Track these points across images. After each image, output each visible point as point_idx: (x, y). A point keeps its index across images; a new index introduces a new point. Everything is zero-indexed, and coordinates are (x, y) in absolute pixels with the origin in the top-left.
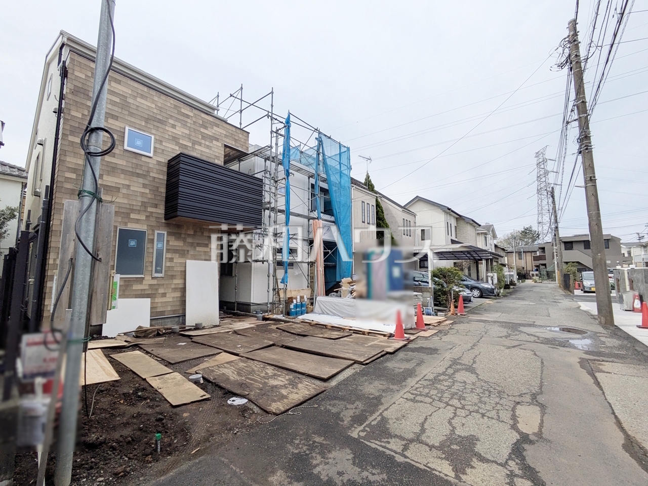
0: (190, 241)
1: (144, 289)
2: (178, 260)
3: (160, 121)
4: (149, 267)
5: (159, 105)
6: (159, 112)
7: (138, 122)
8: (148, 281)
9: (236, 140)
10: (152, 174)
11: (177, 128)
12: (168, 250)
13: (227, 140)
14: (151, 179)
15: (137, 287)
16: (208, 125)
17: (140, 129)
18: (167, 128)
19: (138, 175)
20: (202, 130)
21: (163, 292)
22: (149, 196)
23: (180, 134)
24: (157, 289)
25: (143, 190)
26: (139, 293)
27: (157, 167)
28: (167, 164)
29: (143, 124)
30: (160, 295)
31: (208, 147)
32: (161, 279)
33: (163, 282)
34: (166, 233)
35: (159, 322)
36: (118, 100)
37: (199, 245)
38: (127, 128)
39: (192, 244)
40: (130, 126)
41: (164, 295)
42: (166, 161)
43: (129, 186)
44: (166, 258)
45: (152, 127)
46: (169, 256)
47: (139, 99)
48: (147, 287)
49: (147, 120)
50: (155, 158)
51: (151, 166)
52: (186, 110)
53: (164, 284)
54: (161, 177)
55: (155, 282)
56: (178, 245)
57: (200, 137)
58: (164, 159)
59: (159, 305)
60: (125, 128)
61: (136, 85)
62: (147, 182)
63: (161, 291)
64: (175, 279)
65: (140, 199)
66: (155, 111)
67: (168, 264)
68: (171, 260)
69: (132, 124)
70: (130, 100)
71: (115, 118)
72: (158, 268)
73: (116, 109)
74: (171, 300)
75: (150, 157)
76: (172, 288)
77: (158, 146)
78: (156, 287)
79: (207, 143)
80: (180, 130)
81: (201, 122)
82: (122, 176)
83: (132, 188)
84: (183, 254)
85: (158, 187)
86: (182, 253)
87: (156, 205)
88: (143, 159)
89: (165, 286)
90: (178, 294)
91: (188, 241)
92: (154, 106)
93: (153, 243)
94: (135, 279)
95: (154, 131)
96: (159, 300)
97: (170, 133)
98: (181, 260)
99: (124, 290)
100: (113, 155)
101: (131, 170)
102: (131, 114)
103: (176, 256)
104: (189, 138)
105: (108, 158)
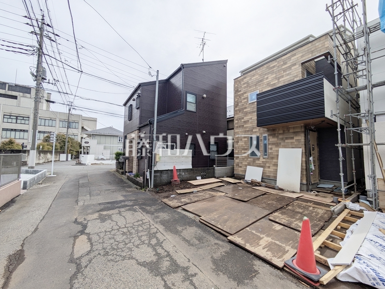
0: (281, 137)
3: (261, 81)
7: (253, 88)
8: (262, 160)
13: (303, 59)
15: (257, 162)
16: (287, 61)
17: (253, 91)
24: (265, 164)
26: (258, 165)
30: (267, 167)
33: (268, 160)
34: (267, 135)
37: (287, 138)
38: (249, 94)
39: (282, 139)
40: (250, 92)
41: (269, 167)
44: (268, 148)
46: (270, 147)
47: (252, 78)
48: (261, 163)
49: (256, 85)
53: (268, 162)
55: (264, 160)
56: (274, 140)
59: (267, 172)
63: (267, 165)
64: (274, 159)
66: (259, 78)
67: (270, 151)
68: (271, 149)
70: (249, 82)
72: (265, 153)
74: (273, 170)
76: (273, 164)
80: (270, 78)
86: (277, 144)
90: (275, 168)
92: (258, 76)
93: (262, 141)
94: (256, 158)
96: (267, 169)
97: (266, 83)
98: (276, 149)
99: (253, 163)
100: (246, 108)
101: (252, 111)
102: (250, 87)
103: (273, 147)
104: (276, 78)
105: (245, 110)
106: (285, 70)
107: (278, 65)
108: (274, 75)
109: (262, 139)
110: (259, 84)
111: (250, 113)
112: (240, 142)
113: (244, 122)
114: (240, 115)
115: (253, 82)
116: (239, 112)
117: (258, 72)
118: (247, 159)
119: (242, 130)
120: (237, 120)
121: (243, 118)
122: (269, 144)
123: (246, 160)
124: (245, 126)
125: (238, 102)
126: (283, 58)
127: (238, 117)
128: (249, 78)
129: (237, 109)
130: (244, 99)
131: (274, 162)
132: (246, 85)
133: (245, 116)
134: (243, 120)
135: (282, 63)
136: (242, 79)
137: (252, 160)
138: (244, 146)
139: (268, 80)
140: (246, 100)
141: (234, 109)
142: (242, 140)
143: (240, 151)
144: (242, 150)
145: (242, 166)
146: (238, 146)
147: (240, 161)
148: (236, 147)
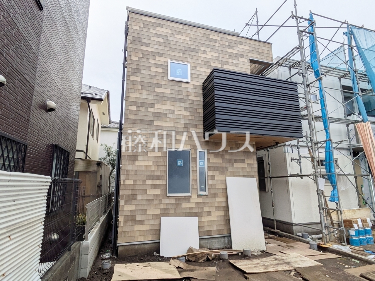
0: (228, 158)
1: (192, 208)
2: (219, 177)
3: (194, 50)
4: (194, 185)
5: (192, 36)
6: (192, 43)
7: (177, 54)
8: (195, 199)
9: (260, 53)
10: (191, 98)
11: (208, 53)
12: (209, 168)
13: (252, 55)
14: (191, 102)
15: (185, 205)
16: (233, 45)
17: (179, 60)
18: (200, 55)
19: (180, 100)
20: (229, 50)
21: (208, 211)
22: (190, 118)
23: (210, 57)
24: (202, 208)
25: (185, 113)
26: (188, 211)
27: (194, 91)
28: (202, 87)
29: (181, 55)
30: (206, 214)
31: (235, 65)
32: (205, 197)
33: (207, 200)
34: (206, 151)
35: (206, 241)
36: (161, 40)
37: (236, 161)
38: (169, 61)
39: (230, 161)
40: (171, 59)
41: (209, 214)
42: (202, 84)
43: (174, 111)
44: (208, 176)
45: (188, 56)
46: (211, 173)
47: (176, 36)
48: (193, 206)
49: (184, 51)
50: (192, 83)
51: (189, 90)
52: (214, 36)
54: (198, 99)
55: (200, 200)
56: (217, 162)
57: (228, 57)
58: (199, 82)
59: (206, 224)
60: (168, 62)
61: (174, 25)
62: (187, 106)
63: (206, 209)
64: (218, 197)
65: (183, 121)
66: (189, 42)
67: (211, 182)
68: (213, 177)
69: (173, 58)
70: (170, 38)
71: (160, 55)
72: (202, 186)
73: (161, 48)
74: (216, 219)
75: (188, 83)
76: (216, 207)
77: (193, 72)
78: (202, 205)
79: (234, 61)
80: (210, 55)
81: (227, 44)
82: (168, 103)
83: (176, 112)
84: (223, 171)
85: (196, 109)
86: (221, 170)
87: (196, 125)
88: (183, 85)
89: (209, 204)
90: (221, 213)
91: (226, 158)
92: (188, 39)
93: (196, 161)
94: (184, 197)
95: (189, 60)
96: (205, 219)
98: (222, 178)
99: (175, 209)
100: (160, 86)
101: (174, 96)
102: (172, 49)
103: (217, 173)
105: (157, 90)
106: (231, 56)
109: (196, 158)
110: (191, 53)
111: (169, 99)
112: (140, 158)
113: (156, 114)
114: (145, 97)
115: (177, 44)
116: (142, 89)
118: (160, 200)
121: (152, 106)
123: (156, 204)
124: (155, 124)
130: (157, 65)
131: (218, 202)
133: (158, 101)
137: (173, 201)
138: (153, 168)
139: (206, 56)
140: (161, 70)
142: (148, 155)
143: (140, 180)
144: (147, 179)
145: (144, 221)
146: (136, 169)
147: (140, 208)
148: (128, 171)
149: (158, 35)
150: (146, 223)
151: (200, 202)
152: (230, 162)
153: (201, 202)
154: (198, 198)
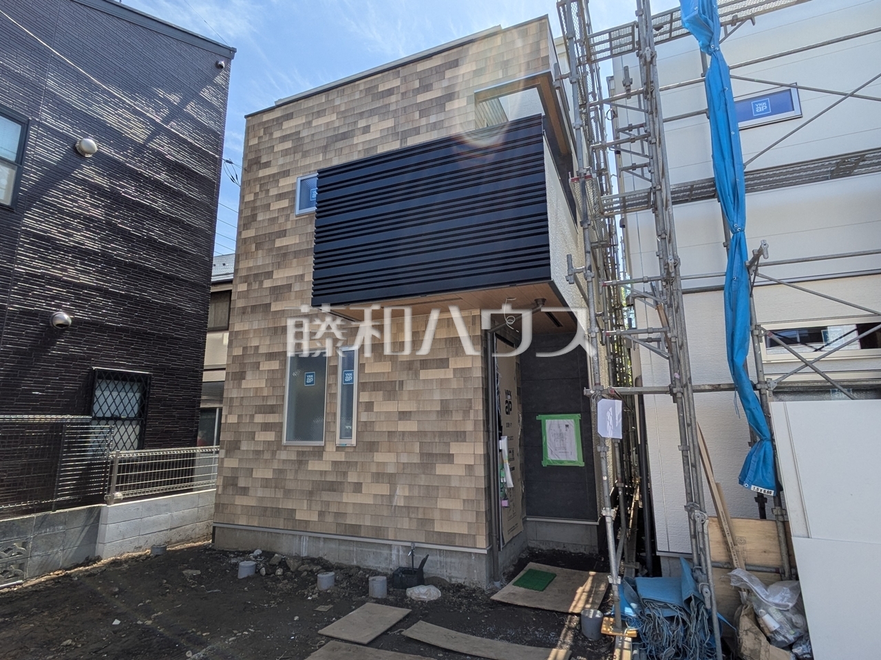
1: (326, 471)
2: (382, 406)
4: (331, 424)
5: (343, 109)
6: (342, 122)
8: (331, 455)
9: (506, 64)
11: (372, 128)
15: (314, 465)
16: (433, 79)
18: (356, 141)
20: (421, 98)
21: (356, 481)
23: (378, 135)
24: (345, 474)
26: (317, 477)
29: (320, 158)
30: (352, 488)
31: (434, 126)
32: (351, 450)
33: (355, 457)
34: (357, 349)
38: (299, 180)
39: (410, 366)
40: (303, 174)
41: (358, 487)
43: (302, 276)
44: (358, 403)
45: (332, 155)
46: (365, 397)
47: (315, 123)
48: (328, 467)
49: (326, 148)
53: (356, 463)
55: (341, 457)
56: (380, 371)
57: (417, 115)
59: (350, 510)
60: (297, 182)
63: (352, 478)
64: (377, 451)
66: (337, 124)
67: (364, 417)
69: (305, 170)
70: (304, 133)
71: (286, 174)
72: (347, 427)
73: (288, 159)
74: (371, 501)
76: (373, 474)
78: (344, 468)
79: (433, 119)
80: (377, 130)
82: (295, 262)
83: (306, 278)
84: (392, 391)
86: (389, 388)
89: (359, 468)
90: (383, 489)
91: (400, 359)
92: (334, 117)
93: (336, 374)
94: (311, 449)
96: (348, 498)
97: (360, 148)
99: (296, 472)
100: (283, 234)
102: (305, 154)
103: (378, 397)
104: (394, 133)
105: (278, 243)
106: (424, 110)
107: (402, 90)
108: (390, 123)
109: (336, 367)
110: (339, 145)
111: (297, 254)
112: (249, 375)
113: (274, 289)
114: (260, 263)
115: (316, 138)
116: (257, 249)
117: (337, 102)
118: (274, 453)
119: (264, 325)
120: (246, 279)
121: (269, 275)
122: (363, 386)
123: (266, 460)
124: (273, 308)
125: (254, 209)
126: (421, 67)
127: (250, 269)
128: (303, 120)
129: (250, 233)
130: (280, 197)
131: (378, 463)
132: (288, 145)
133: (279, 266)
134: (267, 284)
135: (417, 84)
136: (278, 119)
138: (266, 393)
139: (368, 137)
140: (285, 203)
141: (239, 233)
142: (259, 368)
143: (246, 415)
144: (256, 413)
145: (248, 488)
146: (242, 396)
147: (245, 465)
148: (232, 399)
149: (284, 139)
150: (251, 492)
151: (341, 462)
152: (410, 369)
153: (343, 460)
154: (337, 451)
